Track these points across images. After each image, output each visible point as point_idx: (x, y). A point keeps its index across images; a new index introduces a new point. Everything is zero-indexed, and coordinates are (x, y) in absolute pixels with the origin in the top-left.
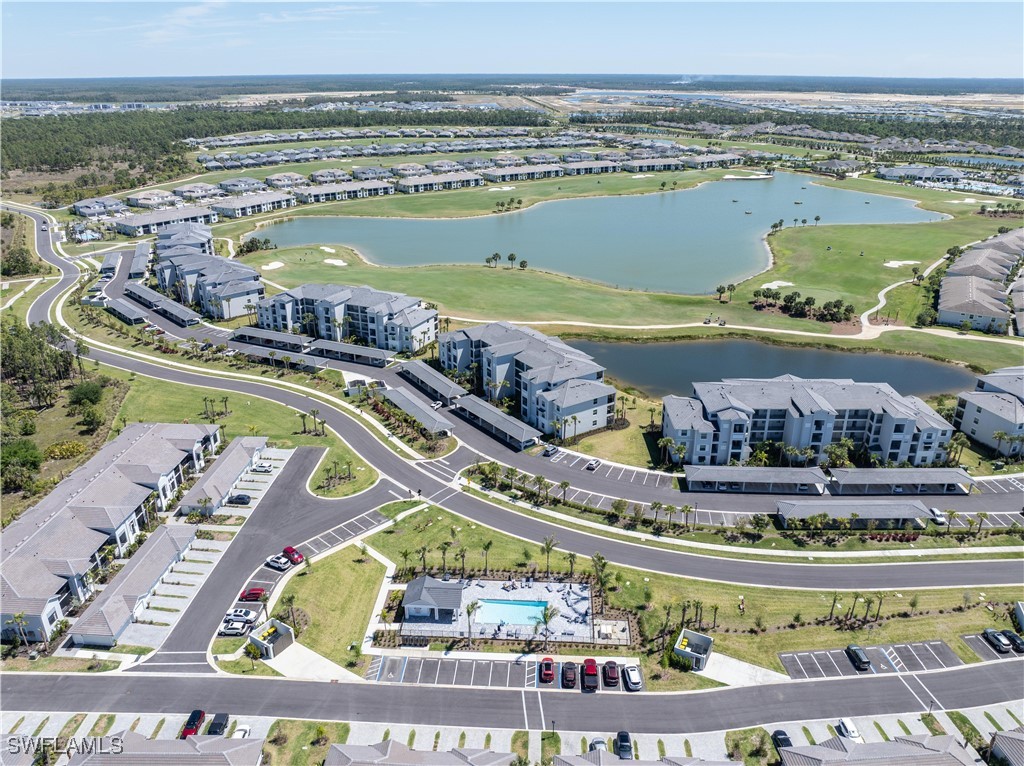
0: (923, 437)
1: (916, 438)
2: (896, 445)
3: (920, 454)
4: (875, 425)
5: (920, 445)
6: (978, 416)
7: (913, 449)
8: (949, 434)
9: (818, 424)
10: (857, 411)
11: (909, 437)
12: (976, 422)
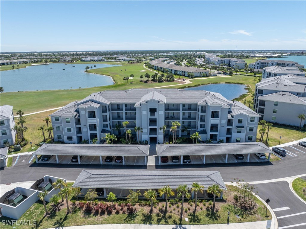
0: (235, 122)
1: (230, 122)
2: (214, 128)
3: (235, 135)
4: (200, 114)
5: (234, 129)
6: (276, 108)
7: (229, 131)
8: (256, 120)
9: (153, 111)
10: (190, 105)
11: (225, 122)
12: (275, 112)
